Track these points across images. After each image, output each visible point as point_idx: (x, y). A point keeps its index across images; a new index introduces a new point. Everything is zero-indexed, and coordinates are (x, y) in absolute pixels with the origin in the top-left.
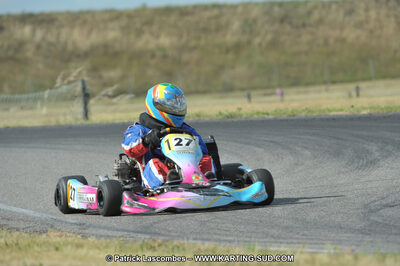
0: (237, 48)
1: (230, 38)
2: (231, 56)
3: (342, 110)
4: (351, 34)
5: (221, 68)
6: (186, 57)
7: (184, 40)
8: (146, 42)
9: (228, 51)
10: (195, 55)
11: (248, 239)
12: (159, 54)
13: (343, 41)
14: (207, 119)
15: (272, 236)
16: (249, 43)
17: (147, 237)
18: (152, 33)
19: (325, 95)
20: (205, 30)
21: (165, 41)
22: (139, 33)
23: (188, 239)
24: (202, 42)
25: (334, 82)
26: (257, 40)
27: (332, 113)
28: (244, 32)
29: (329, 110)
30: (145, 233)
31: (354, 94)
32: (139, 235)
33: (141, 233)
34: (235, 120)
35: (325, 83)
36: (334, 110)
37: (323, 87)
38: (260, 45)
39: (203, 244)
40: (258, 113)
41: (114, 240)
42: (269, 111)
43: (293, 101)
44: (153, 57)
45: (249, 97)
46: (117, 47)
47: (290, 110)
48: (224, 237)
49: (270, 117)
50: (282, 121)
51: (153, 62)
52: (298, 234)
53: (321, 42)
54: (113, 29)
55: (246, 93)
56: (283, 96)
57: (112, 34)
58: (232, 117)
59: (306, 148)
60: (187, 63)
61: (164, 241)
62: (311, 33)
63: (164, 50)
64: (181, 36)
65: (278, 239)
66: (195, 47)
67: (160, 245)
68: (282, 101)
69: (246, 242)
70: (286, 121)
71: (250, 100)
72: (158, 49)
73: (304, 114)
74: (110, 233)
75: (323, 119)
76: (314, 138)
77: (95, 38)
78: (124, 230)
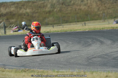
0: (50, 12)
1: (47, 9)
2: (48, 15)
3: (80, 30)
4: (83, 7)
5: (45, 18)
6: (34, 15)
7: (34, 10)
8: (23, 11)
9: (47, 13)
10: (37, 15)
12: (26, 14)
13: (81, 9)
15: (60, 67)
16: (53, 11)
17: (24, 68)
18: (24, 9)
19: (75, 25)
20: (40, 7)
21: (28, 10)
22: (21, 8)
23: (35, 68)
24: (39, 11)
25: (78, 22)
26: (55, 10)
27: (77, 31)
28: (51, 8)
29: (76, 30)
30: (23, 67)
31: (84, 25)
32: (21, 68)
33: (22, 67)
35: (75, 22)
36: (78, 30)
37: (75, 23)
38: (56, 11)
39: (40, 70)
40: (56, 31)
41: (14, 69)
42: (59, 31)
43: (66, 27)
44: (25, 15)
45: (53, 26)
46: (14, 13)
47: (65, 30)
48: (46, 68)
49: (59, 32)
50: (63, 33)
51: (25, 17)
52: (68, 66)
53: (74, 10)
54: (13, 7)
55: (52, 25)
56: (63, 26)
57: (12, 9)
58: (48, 32)
59: (70, 41)
60: (35, 17)
61: (28, 69)
62: (71, 7)
63: (28, 13)
64: (33, 9)
65: (62, 68)
66: (37, 12)
67: (27, 71)
68: (63, 27)
69: (52, 69)
70: (64, 33)
71: (53, 27)
72: (26, 13)
73: (69, 31)
74: (12, 67)
75: (75, 33)
76: (72, 38)
77: (7, 10)
78: (16, 66)
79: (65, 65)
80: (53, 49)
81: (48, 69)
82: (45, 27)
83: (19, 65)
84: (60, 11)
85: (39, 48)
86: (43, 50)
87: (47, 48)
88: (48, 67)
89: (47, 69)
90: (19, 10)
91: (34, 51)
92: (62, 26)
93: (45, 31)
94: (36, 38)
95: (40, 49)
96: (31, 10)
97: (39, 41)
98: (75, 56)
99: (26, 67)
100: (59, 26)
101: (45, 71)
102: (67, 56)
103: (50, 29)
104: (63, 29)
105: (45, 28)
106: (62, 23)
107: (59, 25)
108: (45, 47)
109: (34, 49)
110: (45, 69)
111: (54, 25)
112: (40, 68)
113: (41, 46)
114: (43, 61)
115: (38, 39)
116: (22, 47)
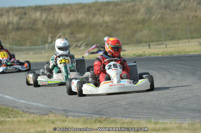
0: (143, 21)
1: (139, 17)
2: (140, 25)
3: (195, 52)
5: (136, 31)
6: (117, 26)
7: (117, 18)
8: (98, 19)
9: (139, 23)
10: (122, 25)
11: (148, 117)
12: (104, 25)
13: (197, 17)
14: (128, 57)
15: (161, 115)
16: (149, 19)
17: (99, 116)
18: (100, 15)
19: (187, 44)
20: (127, 13)
21: (107, 18)
22: (94, 15)
23: (118, 117)
24: (126, 19)
25: (192, 38)
26: (154, 17)
27: (191, 54)
28: (146, 14)
29: (189, 52)
30: (98, 114)
32: (94, 115)
34: (142, 57)
35: (188, 38)
36: (192, 52)
37: (187, 41)
38: (155, 20)
39: (126, 119)
40: (153, 54)
41: (82, 118)
42: (159, 53)
43: (172, 47)
44: (101, 26)
45: (149, 46)
46: (83, 22)
47: (170, 52)
48: (137, 116)
49: (160, 56)
50: (166, 57)
51: (101, 29)
52: (173, 113)
53: (186, 18)
54: (81, 13)
55: (148, 44)
56: (166, 45)
57: (81, 16)
58: (140, 56)
59: (178, 71)
60: (118, 29)
61: (106, 118)
62: (180, 13)
63: (107, 23)
64: (115, 16)
65: (163, 117)
66: (122, 22)
67: (104, 120)
68: (166, 47)
69: (147, 118)
70: (168, 57)
71: (150, 48)
72: (104, 23)
73: (176, 54)
74: (80, 114)
75: (186, 57)
76: (181, 66)
77: (72, 18)
78: (86, 113)
79: (168, 111)
80: (143, 83)
81: (139, 118)
82: (136, 46)
83: (90, 112)
84: (162, 19)
85: (119, 82)
86: (126, 85)
87: (132, 81)
88: (140, 115)
89: (137, 118)
90: (91, 17)
91: (110, 86)
92: (164, 46)
93: (135, 53)
94: (114, 65)
95: (121, 83)
96: (112, 17)
97: (120, 70)
98: (187, 96)
99: (102, 114)
100: (160, 45)
101: (135, 121)
102: (173, 96)
103: (144, 50)
104: (165, 50)
105: (135, 48)
106: (165, 40)
107: (160, 43)
108: (128, 80)
109: (111, 84)
110: (134, 118)
111: (151, 44)
112: (126, 116)
113: (122, 79)
114: (131, 104)
115: (117, 67)
116: (90, 80)
